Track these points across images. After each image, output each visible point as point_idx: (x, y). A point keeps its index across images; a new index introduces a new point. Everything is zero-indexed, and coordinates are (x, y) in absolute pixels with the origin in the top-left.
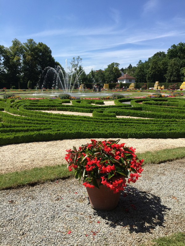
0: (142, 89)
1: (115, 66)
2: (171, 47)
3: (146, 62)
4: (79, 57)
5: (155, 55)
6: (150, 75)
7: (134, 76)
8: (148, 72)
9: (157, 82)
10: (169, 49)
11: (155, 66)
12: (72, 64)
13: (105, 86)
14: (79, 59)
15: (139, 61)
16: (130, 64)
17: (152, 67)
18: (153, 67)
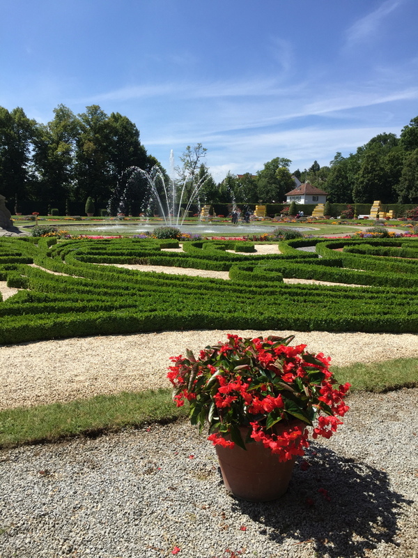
0: (342, 218)
1: (280, 166)
2: (411, 121)
3: (352, 157)
4: (200, 146)
5: (373, 140)
6: (361, 185)
7: (325, 189)
8: (357, 179)
9: (376, 203)
10: (407, 127)
11: (372, 165)
12: (183, 160)
13: (258, 209)
14: (201, 150)
15: (336, 154)
16: (316, 162)
17: (366, 169)
18: (368, 169)
